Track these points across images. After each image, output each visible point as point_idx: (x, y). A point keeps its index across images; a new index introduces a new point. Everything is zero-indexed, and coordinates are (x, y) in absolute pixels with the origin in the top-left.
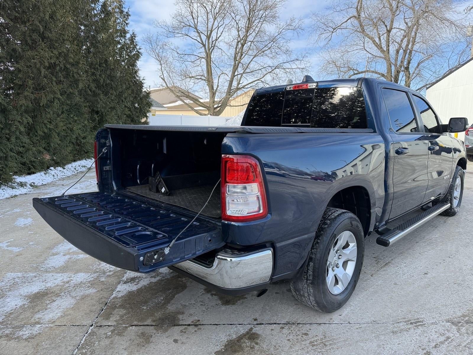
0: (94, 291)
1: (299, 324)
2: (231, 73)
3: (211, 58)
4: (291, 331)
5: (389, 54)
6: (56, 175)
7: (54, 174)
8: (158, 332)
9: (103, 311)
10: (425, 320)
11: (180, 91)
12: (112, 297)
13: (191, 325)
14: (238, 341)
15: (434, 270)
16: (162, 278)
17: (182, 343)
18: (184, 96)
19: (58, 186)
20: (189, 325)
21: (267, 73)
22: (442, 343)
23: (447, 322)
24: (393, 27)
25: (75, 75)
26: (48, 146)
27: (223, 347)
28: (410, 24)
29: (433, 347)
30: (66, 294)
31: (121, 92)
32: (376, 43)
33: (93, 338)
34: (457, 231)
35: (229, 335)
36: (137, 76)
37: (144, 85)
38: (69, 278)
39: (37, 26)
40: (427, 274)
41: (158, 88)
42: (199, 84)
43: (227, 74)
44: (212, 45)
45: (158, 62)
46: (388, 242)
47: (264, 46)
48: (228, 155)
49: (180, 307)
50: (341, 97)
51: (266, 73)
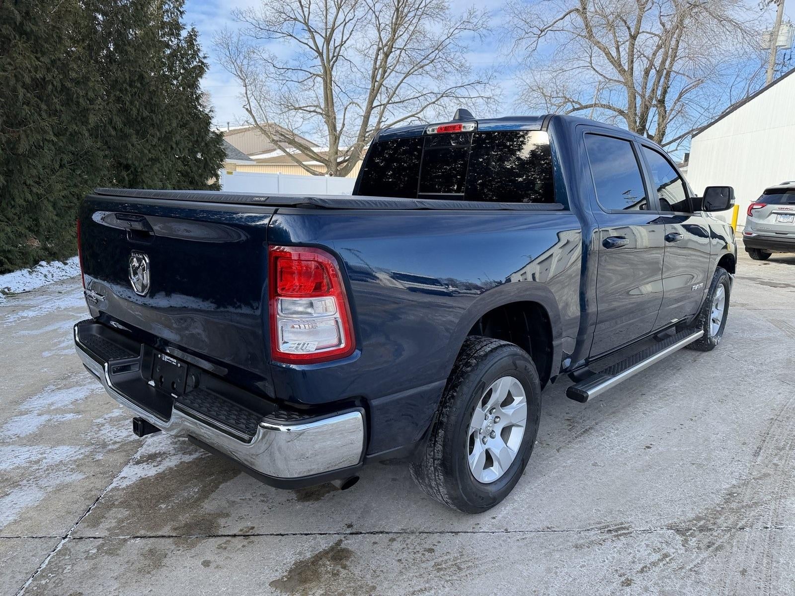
0: (81, 476)
1: (423, 533)
2: (367, 102)
3: (331, 75)
4: (407, 544)
5: (632, 76)
6: (50, 276)
7: (47, 273)
8: (178, 549)
9: (90, 512)
10: (633, 526)
11: (277, 132)
12: (110, 487)
13: (239, 536)
14: (313, 563)
15: (662, 441)
16: (202, 455)
17: (217, 567)
18: (285, 142)
19: (50, 294)
20: (235, 536)
21: (428, 105)
22: (654, 564)
23: (668, 529)
24: (641, 31)
25: (81, 100)
26: (36, 225)
27: (286, 574)
28: (668, 27)
29: (638, 571)
30: (30, 482)
31: (170, 133)
32: (610, 56)
33: (64, 559)
34: (713, 375)
35: (300, 553)
36: (200, 105)
37: (213, 121)
38: (41, 454)
39: (9, 12)
40: (650, 448)
41: (242, 127)
42: (311, 120)
43: (358, 105)
44: (334, 53)
45: (239, 81)
46: (585, 395)
47: (423, 57)
48: (283, 247)
49: (224, 504)
50: (533, 148)
51: (426, 104)
